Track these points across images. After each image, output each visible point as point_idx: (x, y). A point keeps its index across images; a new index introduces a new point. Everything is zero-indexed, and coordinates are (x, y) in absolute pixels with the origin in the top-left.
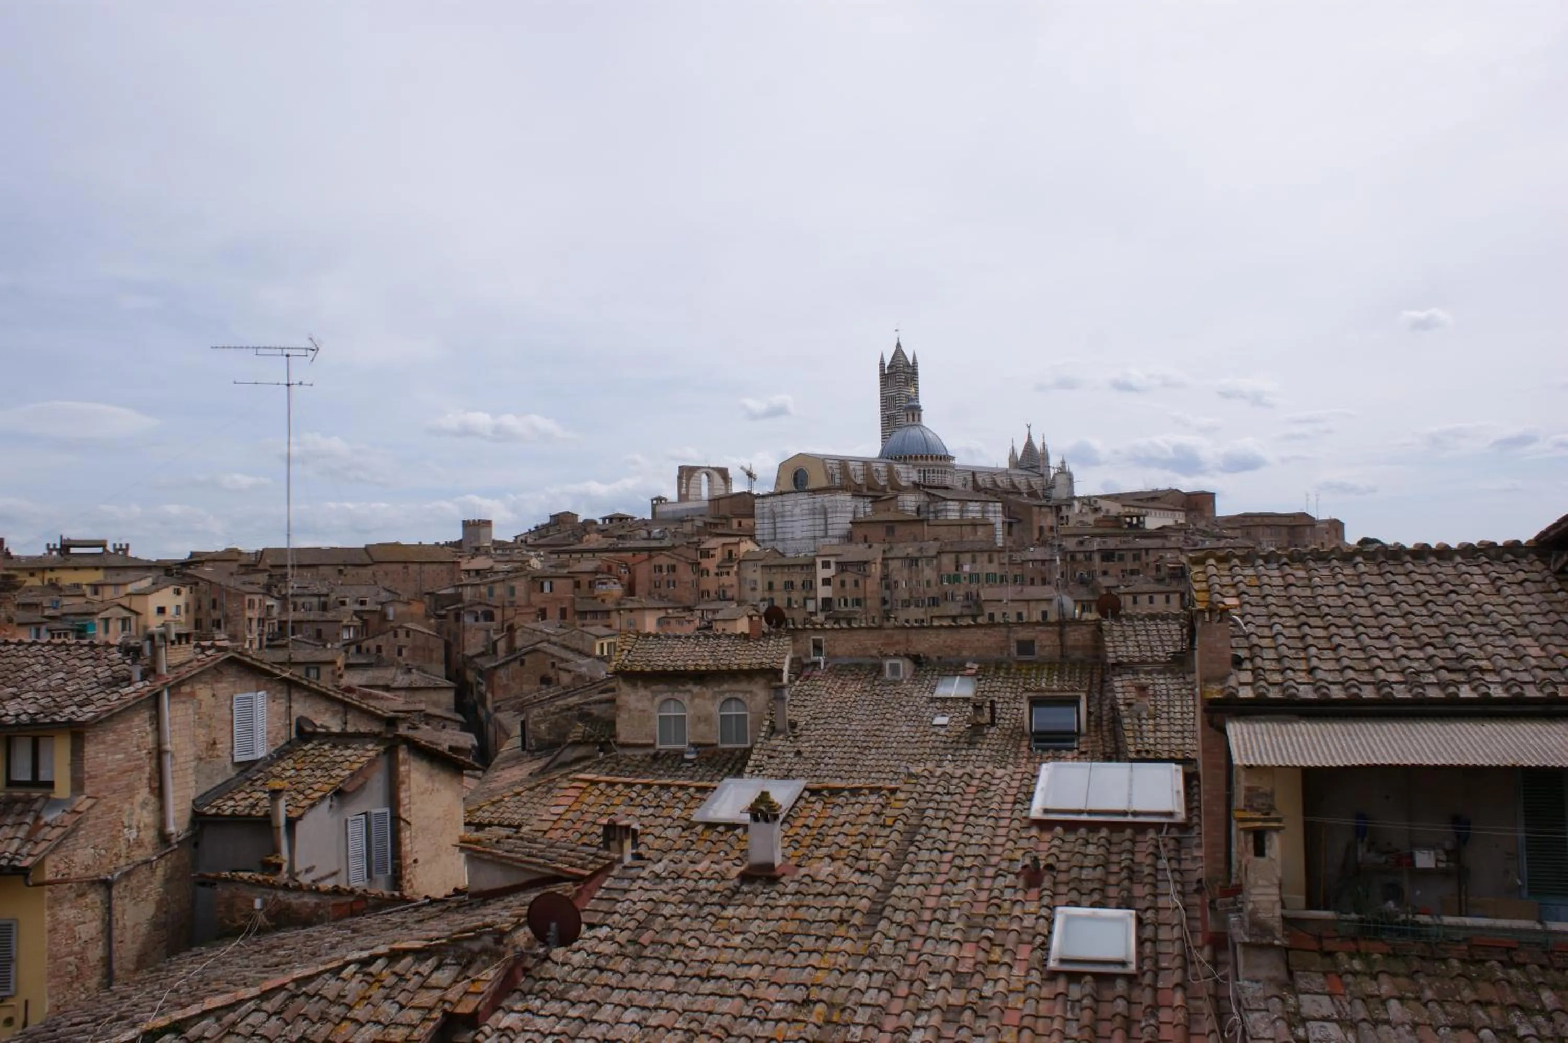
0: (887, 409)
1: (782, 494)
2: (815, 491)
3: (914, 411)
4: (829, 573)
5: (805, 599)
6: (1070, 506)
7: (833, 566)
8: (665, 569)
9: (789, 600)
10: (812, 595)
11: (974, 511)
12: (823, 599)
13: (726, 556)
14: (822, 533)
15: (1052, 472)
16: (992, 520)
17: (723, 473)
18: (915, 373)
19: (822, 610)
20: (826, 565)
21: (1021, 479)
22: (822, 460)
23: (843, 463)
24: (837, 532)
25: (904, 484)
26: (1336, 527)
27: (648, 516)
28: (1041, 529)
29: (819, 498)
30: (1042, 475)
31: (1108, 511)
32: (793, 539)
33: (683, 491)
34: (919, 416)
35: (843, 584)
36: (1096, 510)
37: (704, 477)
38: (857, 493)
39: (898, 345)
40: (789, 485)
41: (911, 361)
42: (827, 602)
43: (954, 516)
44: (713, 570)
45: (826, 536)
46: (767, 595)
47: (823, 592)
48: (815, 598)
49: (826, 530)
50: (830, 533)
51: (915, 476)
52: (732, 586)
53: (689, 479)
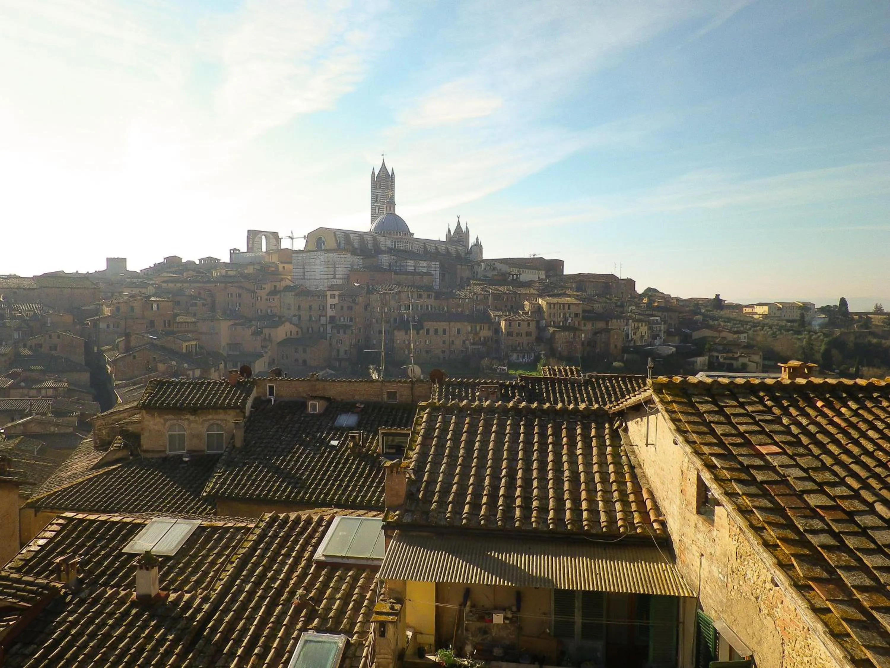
0: (376, 202)
1: (309, 251)
2: (328, 251)
3: (392, 204)
4: (336, 301)
5: (320, 316)
6: (479, 265)
7: (337, 297)
8: (234, 295)
9: (310, 316)
10: (324, 314)
11: (423, 266)
12: (330, 317)
13: (273, 288)
14: (332, 276)
15: (470, 246)
16: (433, 272)
17: (275, 235)
18: (393, 181)
19: (330, 323)
20: (333, 296)
21: (452, 249)
22: (335, 232)
23: (347, 234)
24: (341, 276)
25: (383, 248)
26: (631, 283)
27: (228, 261)
28: (462, 278)
29: (331, 255)
30: (465, 246)
31: (500, 270)
32: (315, 279)
33: (250, 246)
34: (394, 207)
35: (342, 308)
36: (494, 269)
37: (263, 237)
38: (354, 252)
39: (384, 163)
40: (313, 247)
41: (390, 174)
42: (332, 318)
43: (410, 269)
44: (264, 297)
45: (335, 278)
46: (297, 313)
47: (330, 312)
48: (325, 316)
49: (335, 274)
50: (337, 276)
51: (389, 244)
52: (276, 307)
53: (254, 239)
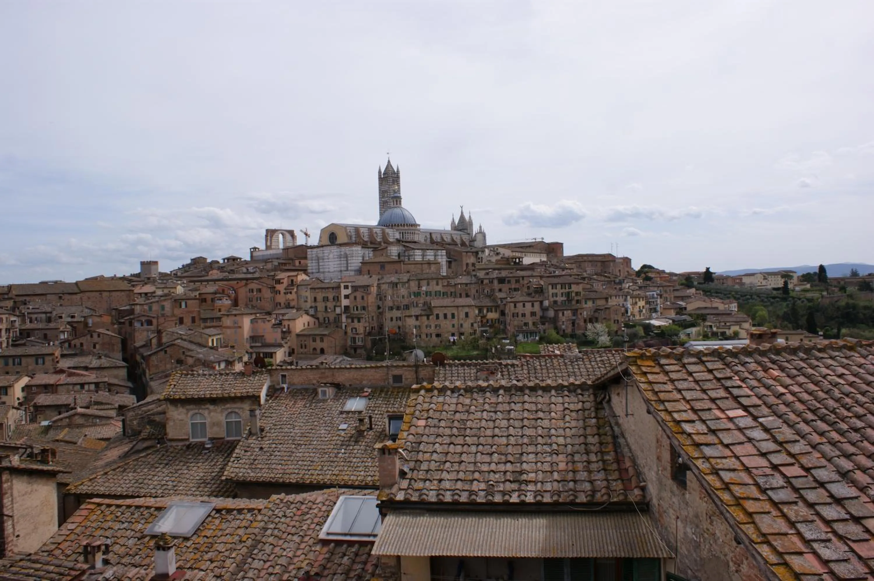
0: (383, 197)
1: (322, 246)
2: (341, 245)
3: (397, 199)
4: (348, 292)
5: (335, 307)
6: (483, 252)
7: (350, 288)
8: (255, 291)
9: (326, 307)
10: (338, 304)
11: (430, 255)
12: (345, 306)
13: (290, 283)
14: (345, 269)
15: (474, 233)
16: (440, 260)
17: (291, 233)
18: (398, 177)
19: (345, 313)
20: (346, 287)
21: (457, 237)
22: (345, 227)
23: (357, 229)
24: (353, 268)
25: (391, 240)
26: (627, 261)
27: (248, 258)
28: (467, 264)
29: (343, 249)
30: (469, 234)
31: (504, 254)
32: (329, 272)
33: (269, 244)
34: (400, 202)
35: (355, 298)
36: (498, 254)
37: (281, 236)
38: (364, 245)
39: (389, 162)
40: (326, 241)
41: (396, 170)
42: (347, 308)
43: (418, 258)
44: (283, 291)
45: (347, 270)
46: (313, 305)
47: (345, 302)
48: (340, 306)
49: (347, 267)
50: (349, 268)
51: (397, 236)
52: (293, 300)
53: (271, 237)
